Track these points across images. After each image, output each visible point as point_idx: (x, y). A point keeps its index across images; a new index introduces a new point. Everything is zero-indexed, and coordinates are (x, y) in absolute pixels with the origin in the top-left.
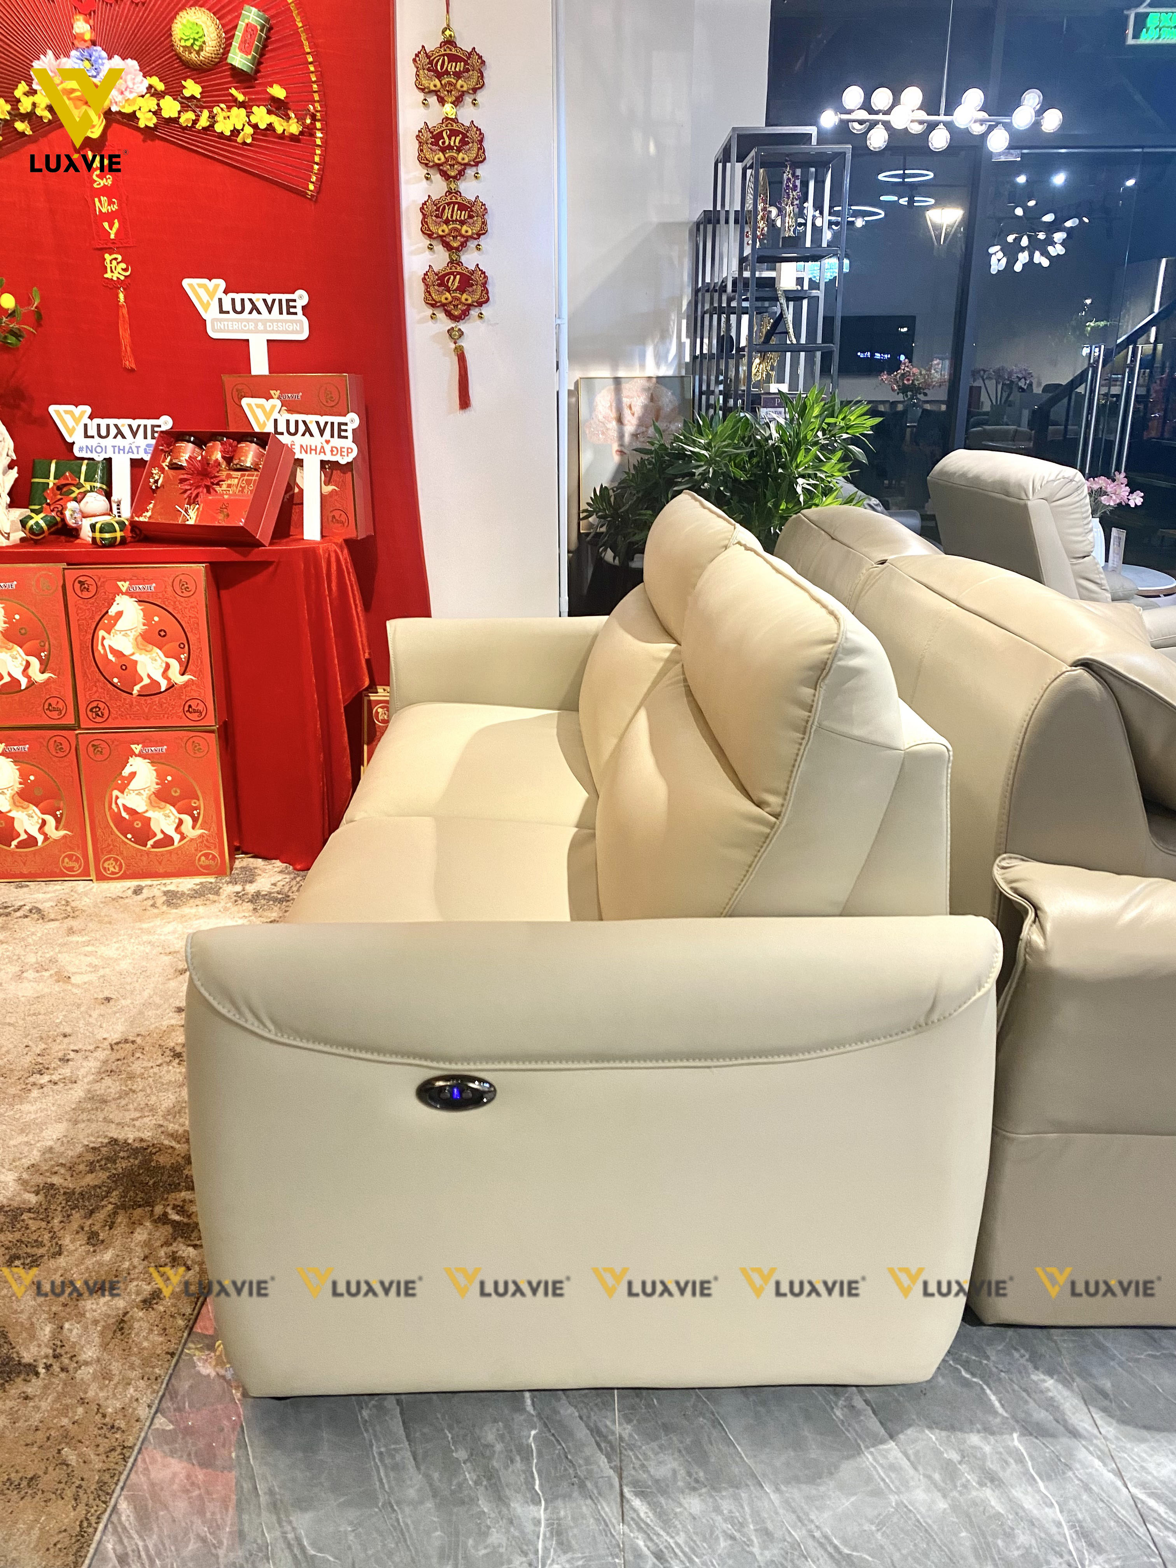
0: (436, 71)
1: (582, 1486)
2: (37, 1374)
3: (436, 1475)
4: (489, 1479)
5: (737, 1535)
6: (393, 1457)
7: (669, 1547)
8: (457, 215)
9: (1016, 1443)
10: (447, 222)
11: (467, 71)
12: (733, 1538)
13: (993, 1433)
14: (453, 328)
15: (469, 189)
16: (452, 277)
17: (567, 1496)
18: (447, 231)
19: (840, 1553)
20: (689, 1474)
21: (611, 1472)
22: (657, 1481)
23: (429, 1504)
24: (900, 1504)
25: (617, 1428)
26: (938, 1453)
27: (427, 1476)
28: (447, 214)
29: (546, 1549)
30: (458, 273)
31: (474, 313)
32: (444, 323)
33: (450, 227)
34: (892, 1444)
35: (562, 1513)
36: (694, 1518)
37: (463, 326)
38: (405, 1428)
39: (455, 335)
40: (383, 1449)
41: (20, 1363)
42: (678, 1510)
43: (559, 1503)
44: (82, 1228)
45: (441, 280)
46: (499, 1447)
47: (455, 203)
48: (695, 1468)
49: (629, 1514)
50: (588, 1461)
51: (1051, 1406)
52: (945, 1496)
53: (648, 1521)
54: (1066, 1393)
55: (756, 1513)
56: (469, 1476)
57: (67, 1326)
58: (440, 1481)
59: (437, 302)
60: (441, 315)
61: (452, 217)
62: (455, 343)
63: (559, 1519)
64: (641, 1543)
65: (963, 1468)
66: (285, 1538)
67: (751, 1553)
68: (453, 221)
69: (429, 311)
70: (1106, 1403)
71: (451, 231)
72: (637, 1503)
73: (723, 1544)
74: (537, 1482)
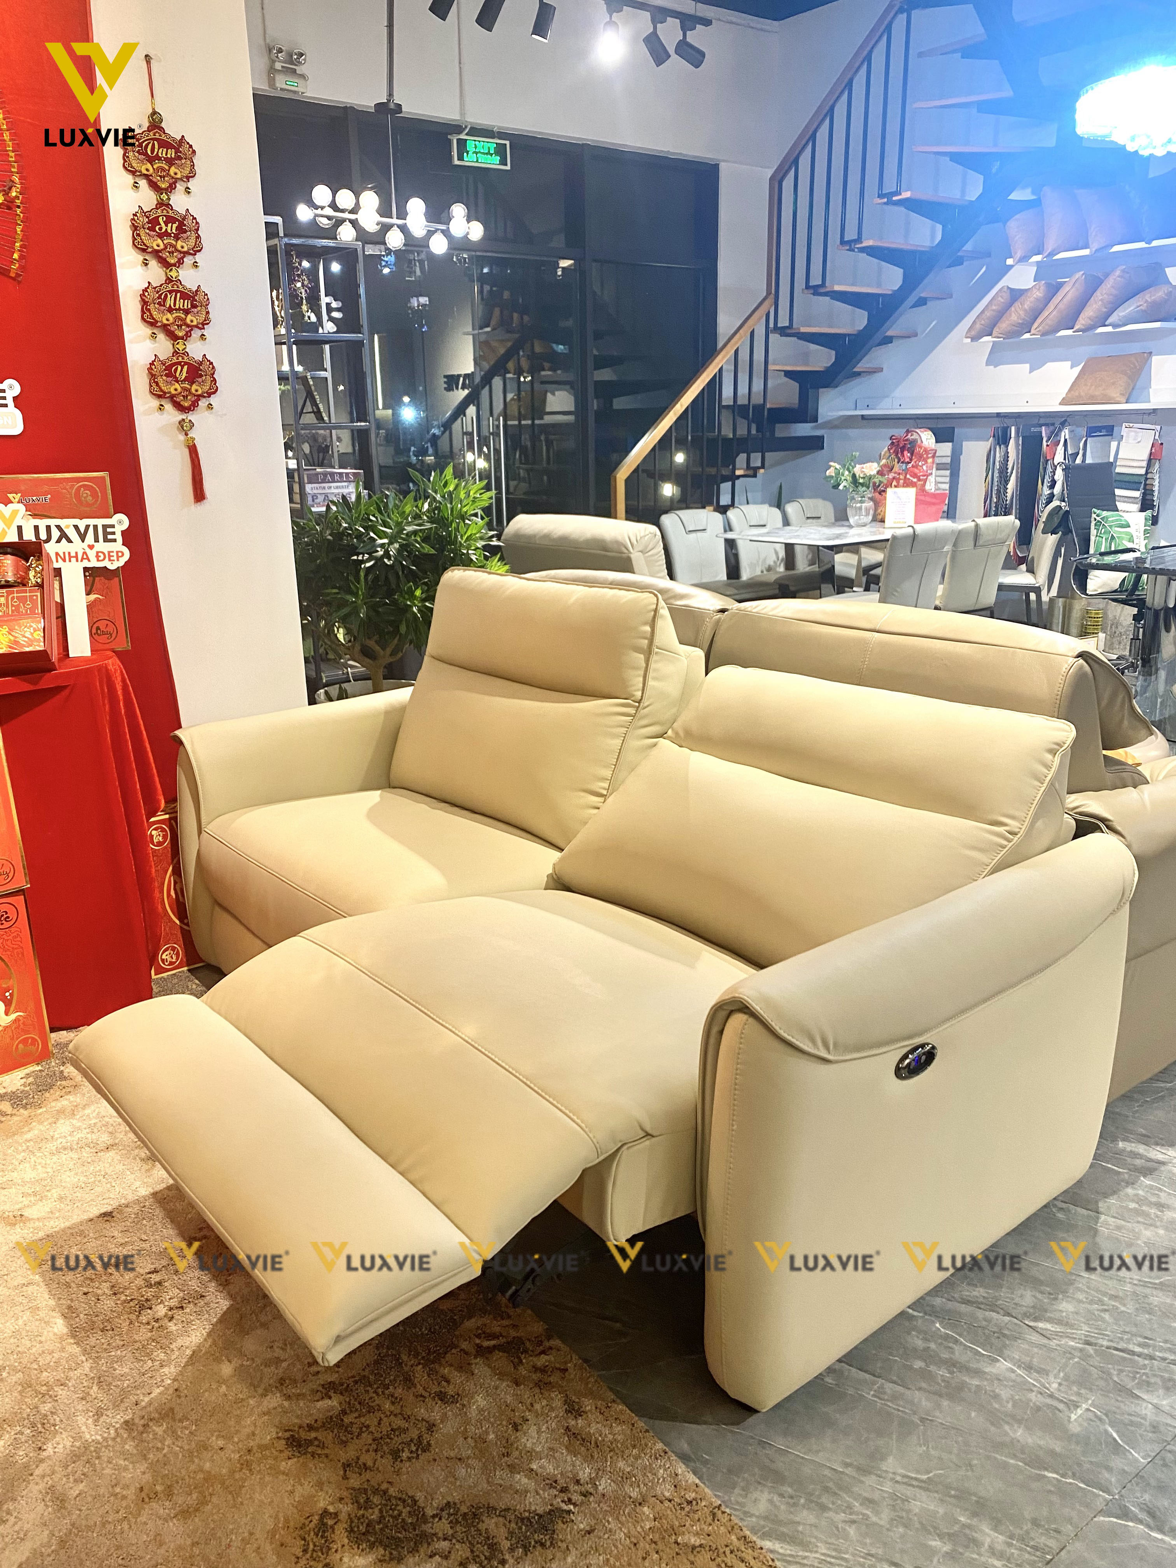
0: (146, 154)
1: (1005, 1335)
2: (569, 1512)
3: (924, 1385)
4: (954, 1366)
5: (1105, 1307)
6: (885, 1393)
7: (1086, 1336)
8: (180, 304)
9: (1148, 1183)
10: (170, 310)
11: (180, 158)
12: (1106, 1310)
13: (1133, 1184)
14: (183, 420)
15: (188, 277)
16: (179, 368)
17: (1005, 1346)
18: (171, 320)
19: (1155, 1284)
20: (1042, 1293)
21: (1007, 1319)
22: (1033, 1307)
23: (945, 1403)
24: (1145, 1243)
25: (975, 1293)
26: (1127, 1208)
27: (920, 1389)
28: (170, 302)
29: (1034, 1380)
30: (186, 363)
31: (203, 403)
32: (172, 415)
33: (174, 316)
34: (1103, 1217)
35: (1017, 1357)
36: (1077, 1313)
37: (192, 417)
38: (865, 1371)
39: (184, 427)
40: (872, 1393)
41: (540, 1516)
42: (1064, 1314)
43: (1007, 1352)
44: (421, 1396)
45: (169, 370)
46: (933, 1346)
47: (177, 292)
48: (1042, 1288)
49: (1047, 1334)
50: (988, 1320)
51: (1136, 1155)
52: (1157, 1227)
53: (1058, 1330)
54: (1133, 1145)
55: (1097, 1290)
56: (943, 1372)
57: (534, 1466)
58: (930, 1386)
59: (165, 393)
60: (168, 407)
61: (175, 305)
62: (186, 434)
63: (1020, 1360)
64: (1073, 1343)
65: (1144, 1208)
66: (897, 1482)
67: (1122, 1312)
68: (176, 310)
69: (155, 403)
70: (1153, 1140)
71: (175, 319)
72: (1041, 1325)
73: (1106, 1316)
74: (980, 1350)
